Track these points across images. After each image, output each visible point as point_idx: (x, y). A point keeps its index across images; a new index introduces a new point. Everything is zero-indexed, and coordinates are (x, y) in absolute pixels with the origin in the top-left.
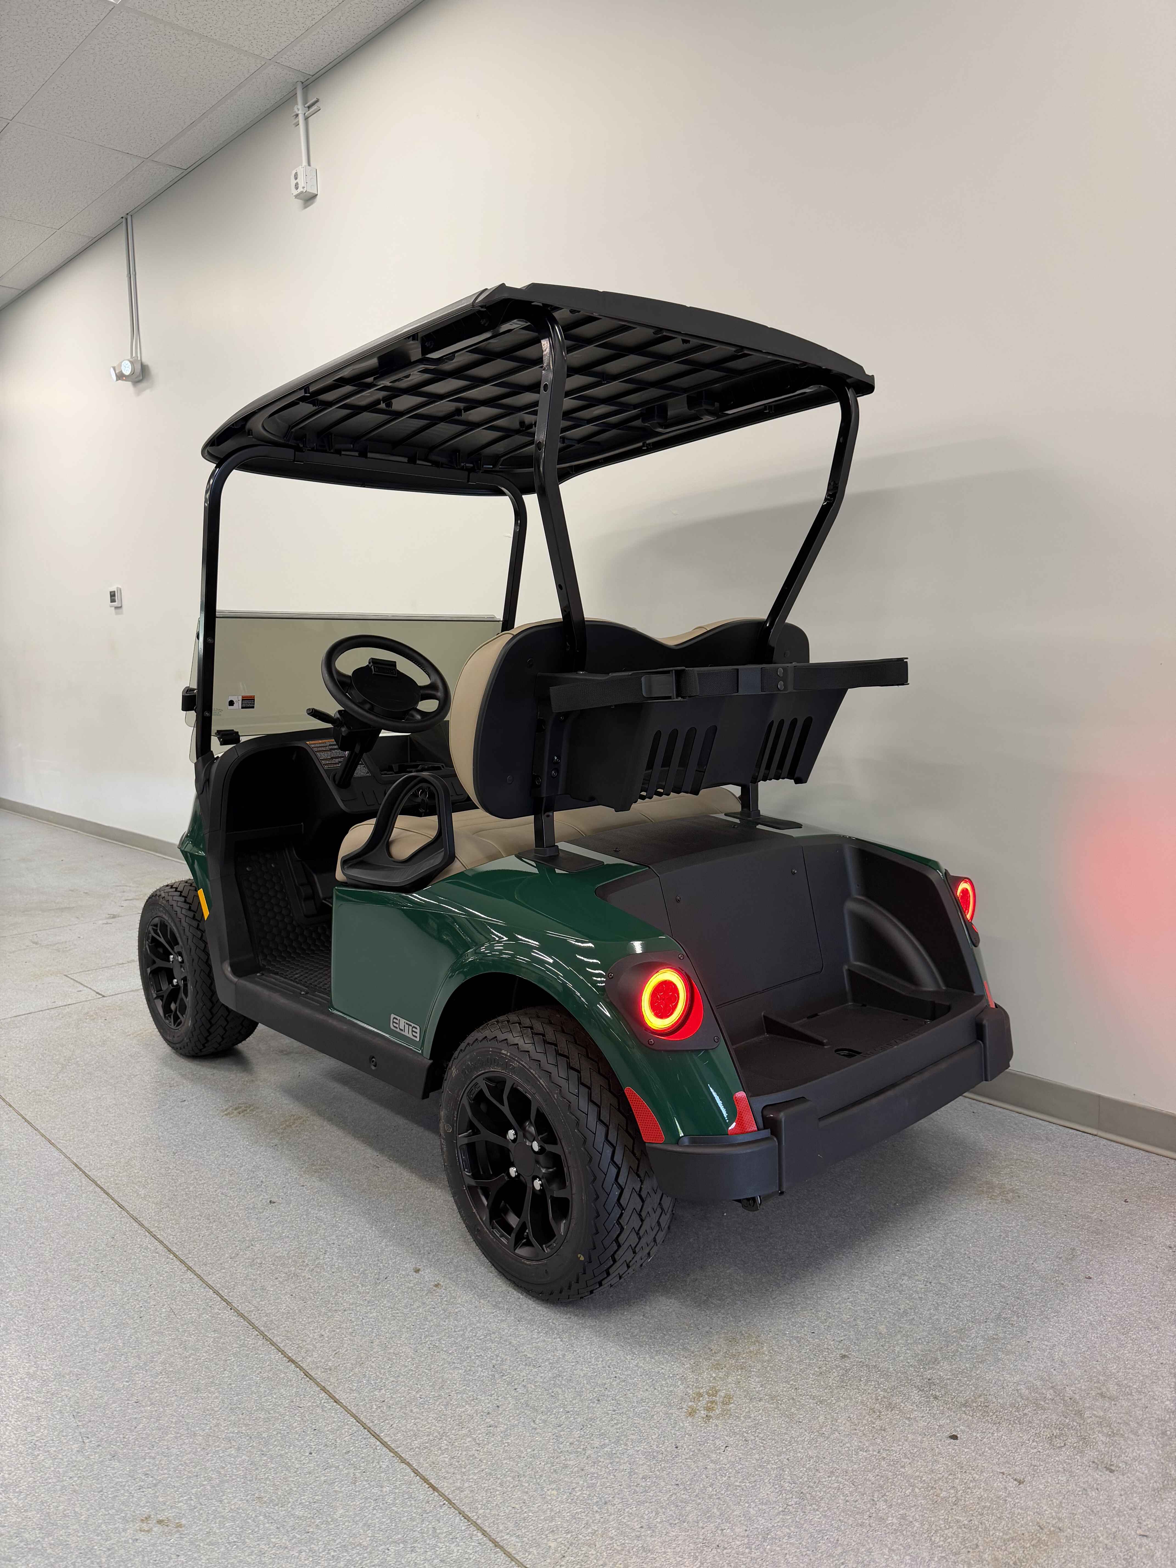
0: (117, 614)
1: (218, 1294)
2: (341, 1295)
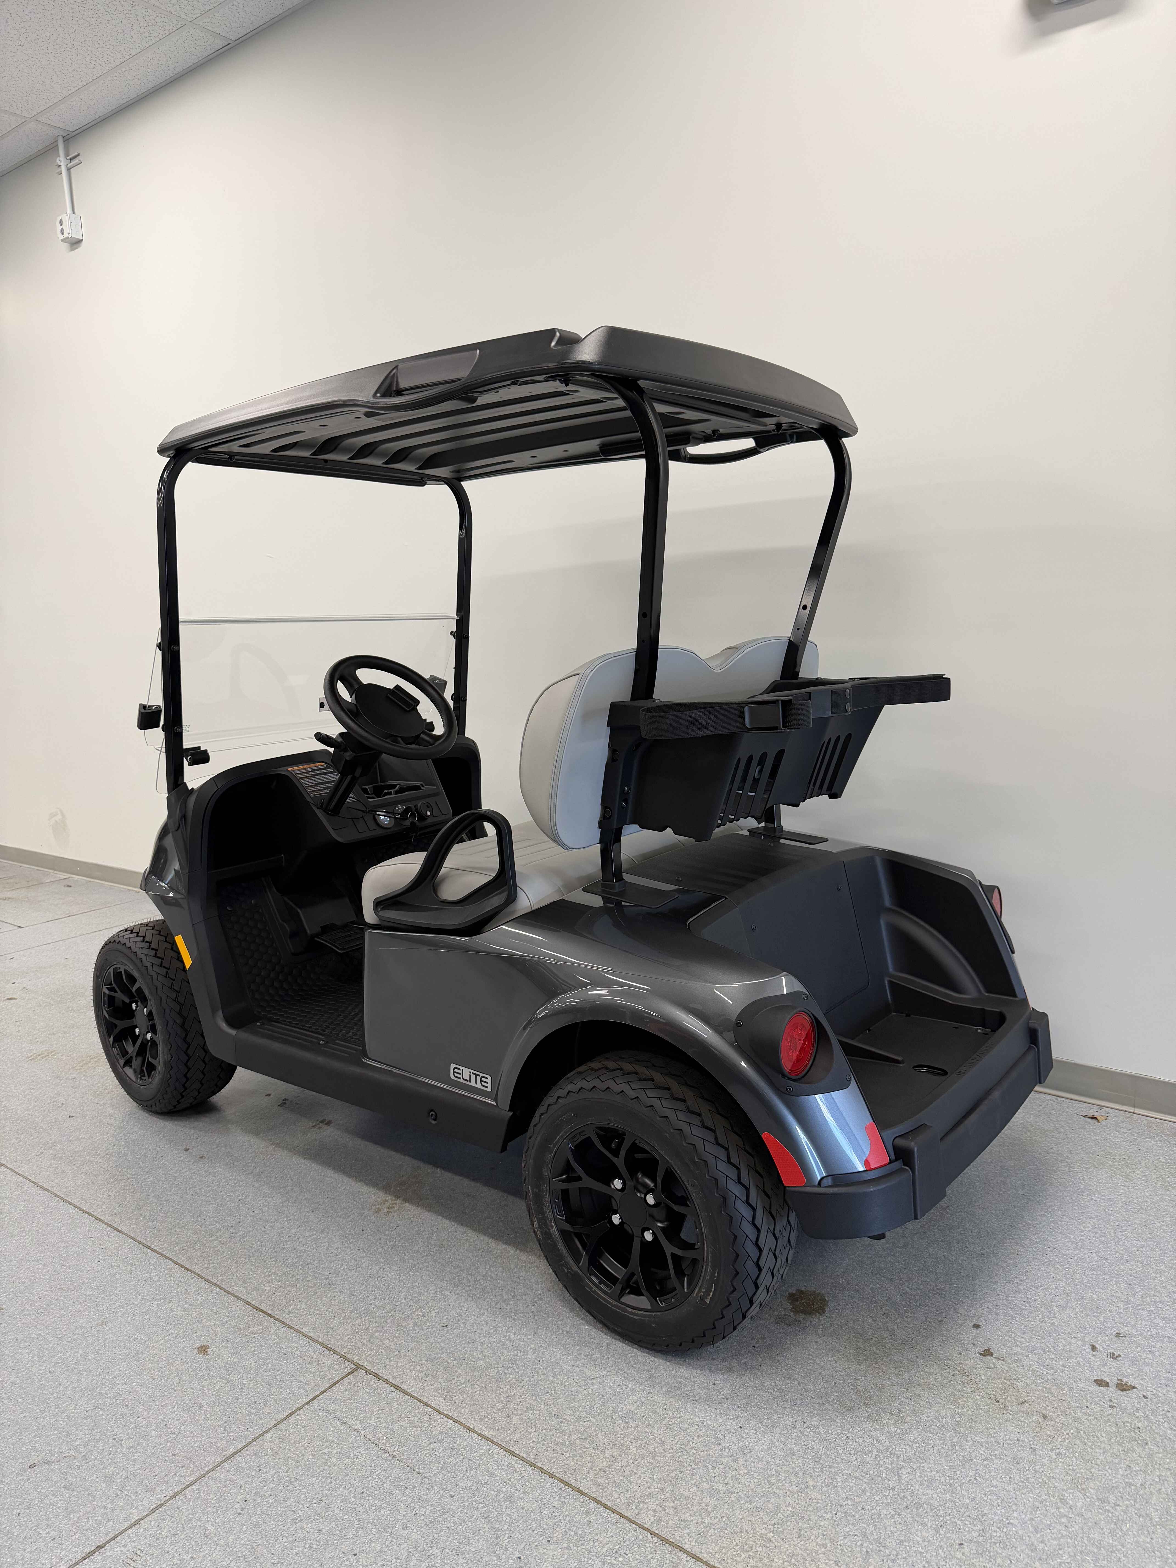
1: (27, 1179)
2: (125, 1170)
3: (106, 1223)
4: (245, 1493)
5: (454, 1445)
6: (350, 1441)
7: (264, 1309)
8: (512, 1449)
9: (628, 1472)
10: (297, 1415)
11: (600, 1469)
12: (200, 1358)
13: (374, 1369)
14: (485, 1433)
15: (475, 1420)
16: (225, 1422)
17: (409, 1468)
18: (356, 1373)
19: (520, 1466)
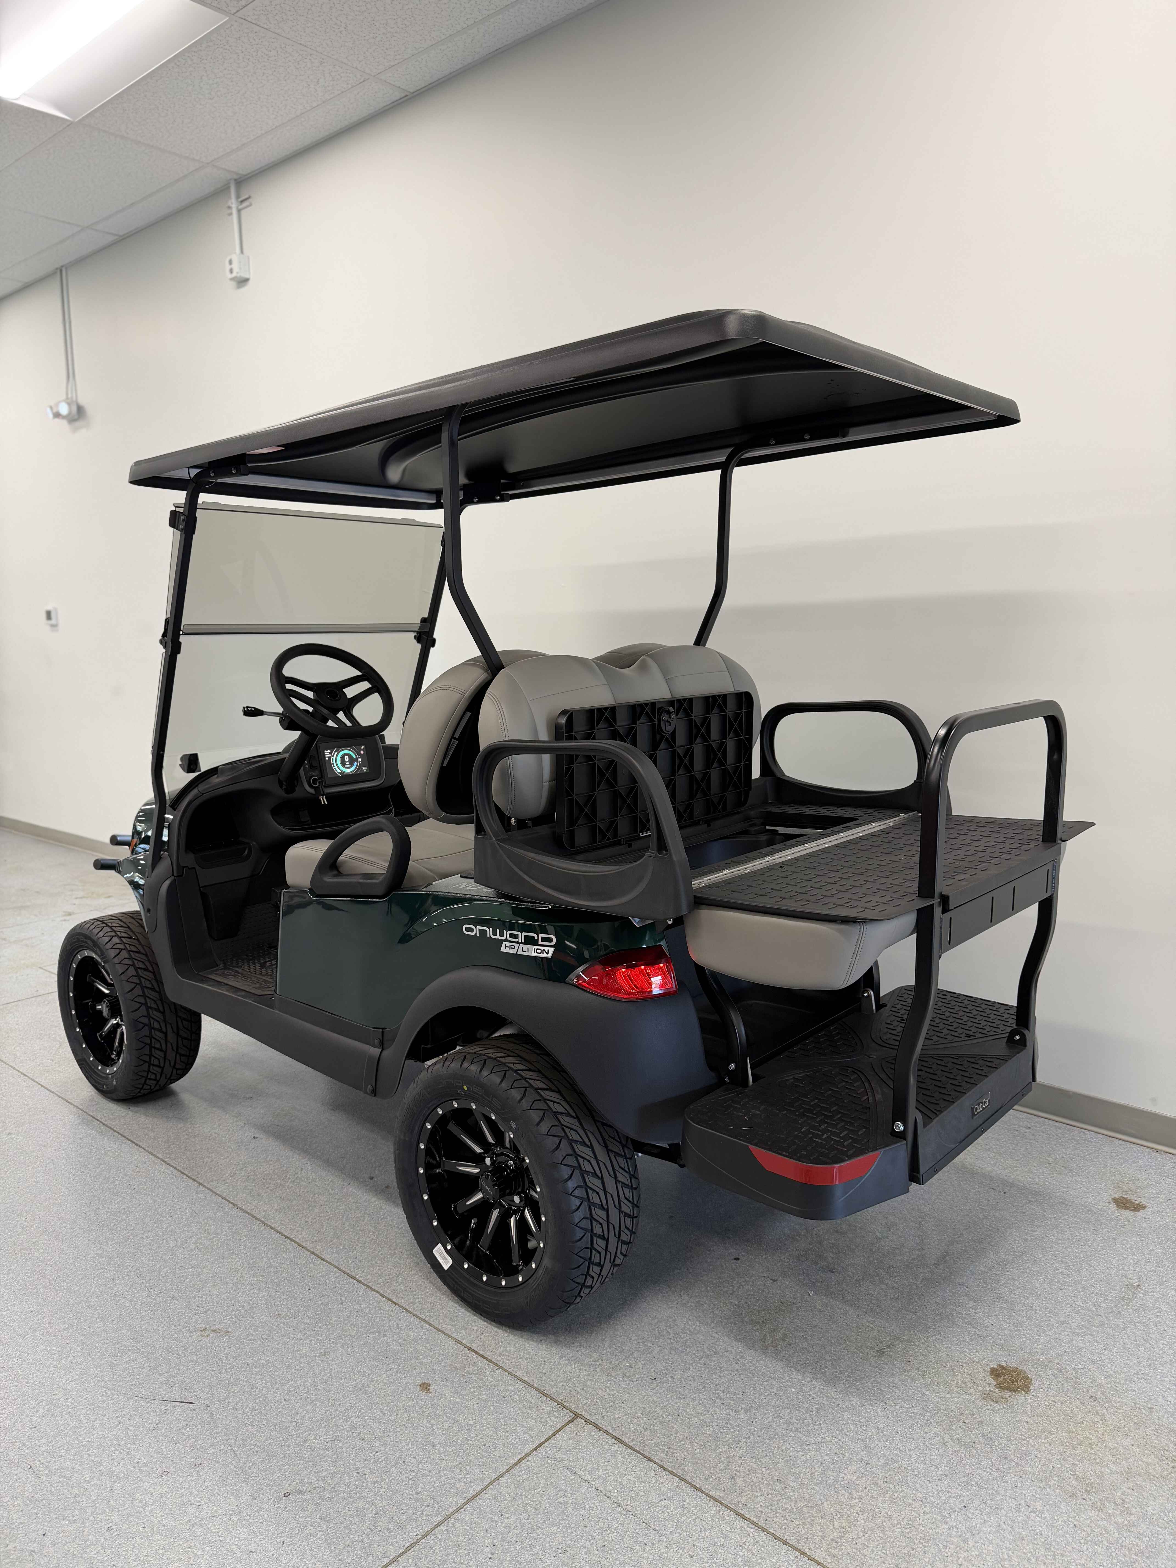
0: (53, 631)
1: (226, 1199)
2: (317, 1196)
3: (309, 1251)
4: (492, 1537)
5: (684, 1503)
6: (583, 1491)
7: (475, 1349)
8: (742, 1513)
9: (860, 1546)
10: (527, 1461)
11: (832, 1540)
12: (423, 1394)
13: (592, 1419)
14: (712, 1493)
15: (700, 1479)
16: (460, 1464)
17: (644, 1524)
18: (575, 1421)
19: (752, 1530)
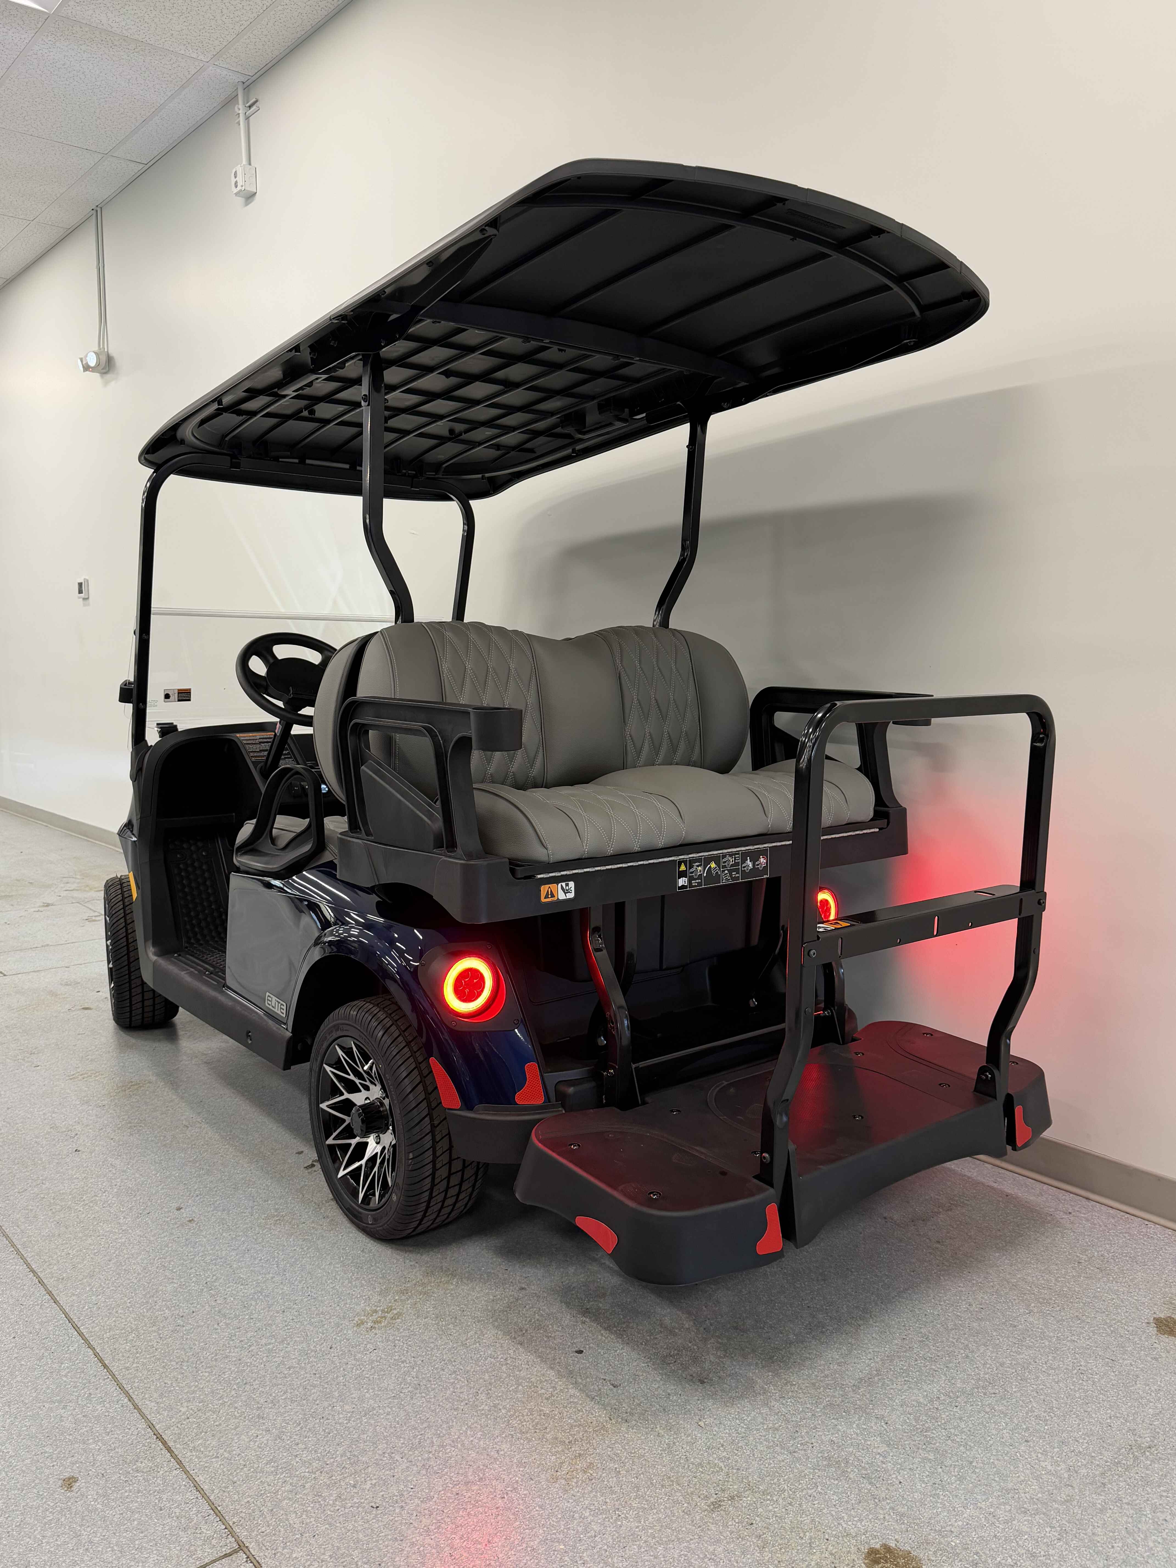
0: (84, 605)
7: (166, 1438)
12: (59, 1492)
